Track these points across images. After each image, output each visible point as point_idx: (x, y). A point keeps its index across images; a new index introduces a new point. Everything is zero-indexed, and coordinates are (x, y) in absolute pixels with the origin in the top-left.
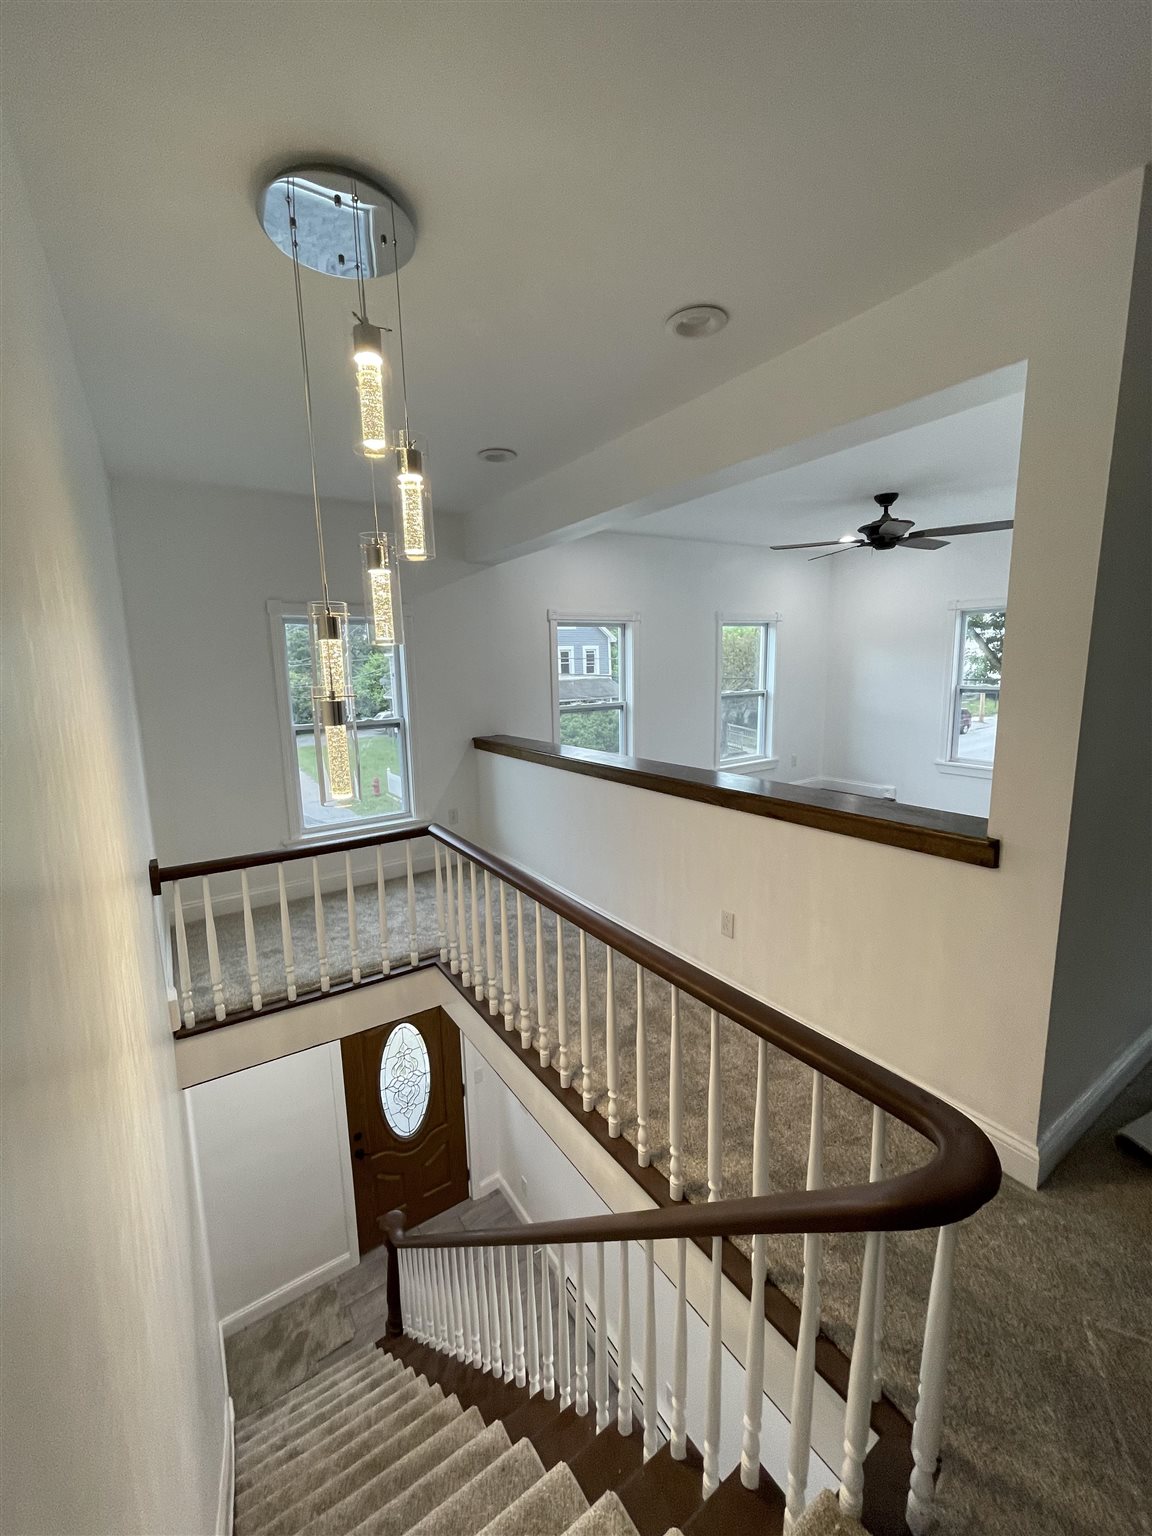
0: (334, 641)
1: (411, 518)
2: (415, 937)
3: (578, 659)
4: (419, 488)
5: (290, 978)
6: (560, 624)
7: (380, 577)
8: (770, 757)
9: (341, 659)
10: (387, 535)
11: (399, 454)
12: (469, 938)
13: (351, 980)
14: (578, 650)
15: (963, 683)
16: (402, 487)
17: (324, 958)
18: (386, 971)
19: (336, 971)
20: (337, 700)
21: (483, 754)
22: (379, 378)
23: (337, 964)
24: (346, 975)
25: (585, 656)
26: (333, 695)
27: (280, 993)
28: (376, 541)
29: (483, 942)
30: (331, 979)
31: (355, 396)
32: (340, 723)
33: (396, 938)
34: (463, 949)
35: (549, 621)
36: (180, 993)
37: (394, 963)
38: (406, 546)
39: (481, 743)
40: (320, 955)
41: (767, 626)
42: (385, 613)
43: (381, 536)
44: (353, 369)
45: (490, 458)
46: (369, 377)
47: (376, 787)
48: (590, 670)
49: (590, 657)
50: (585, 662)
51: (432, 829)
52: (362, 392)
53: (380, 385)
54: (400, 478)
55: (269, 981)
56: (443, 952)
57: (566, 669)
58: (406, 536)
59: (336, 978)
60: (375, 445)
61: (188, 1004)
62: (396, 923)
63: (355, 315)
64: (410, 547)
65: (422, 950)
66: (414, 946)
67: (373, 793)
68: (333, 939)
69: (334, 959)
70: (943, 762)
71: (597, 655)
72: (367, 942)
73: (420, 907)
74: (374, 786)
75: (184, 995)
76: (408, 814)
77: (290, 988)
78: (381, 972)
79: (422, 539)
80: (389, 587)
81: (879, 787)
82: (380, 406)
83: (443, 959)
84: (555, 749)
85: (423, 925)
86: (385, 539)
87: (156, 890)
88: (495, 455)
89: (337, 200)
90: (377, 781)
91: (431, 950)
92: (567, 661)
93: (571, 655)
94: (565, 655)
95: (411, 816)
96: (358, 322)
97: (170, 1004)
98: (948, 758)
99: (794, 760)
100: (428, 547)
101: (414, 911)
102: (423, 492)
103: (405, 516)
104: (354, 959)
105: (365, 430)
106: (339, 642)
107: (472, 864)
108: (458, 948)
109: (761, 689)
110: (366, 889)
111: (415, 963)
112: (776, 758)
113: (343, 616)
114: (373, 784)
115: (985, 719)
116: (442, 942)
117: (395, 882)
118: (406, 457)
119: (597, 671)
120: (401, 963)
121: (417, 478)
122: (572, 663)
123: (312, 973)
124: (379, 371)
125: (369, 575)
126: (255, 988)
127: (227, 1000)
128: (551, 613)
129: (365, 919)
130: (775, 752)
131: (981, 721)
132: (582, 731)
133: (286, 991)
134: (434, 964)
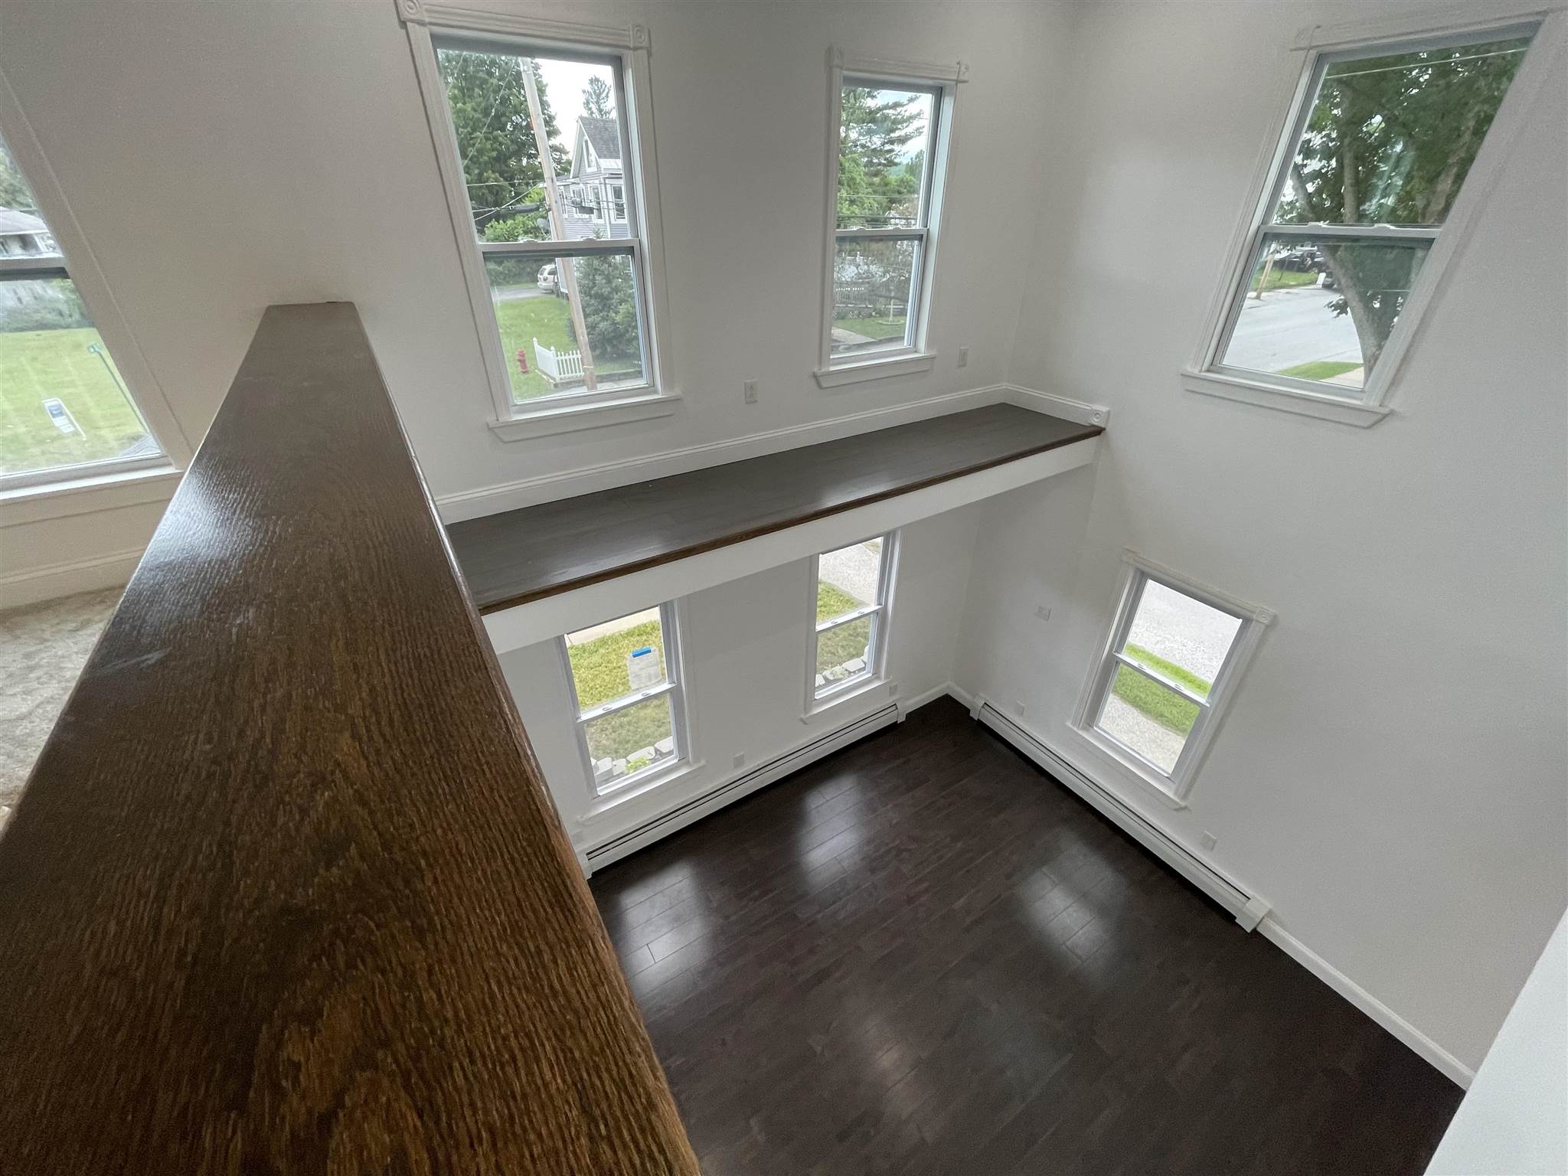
8: (923, 351)
15: (1275, 220)
41: (939, 93)
47: (522, 362)
67: (520, 369)
70: (1196, 371)
74: (520, 361)
81: (1082, 405)
90: (522, 355)
98: (1206, 365)
99: (963, 355)
109: (917, 226)
112: (933, 353)
114: (517, 358)
115: (1264, 294)
130: (930, 344)
131: (1258, 297)
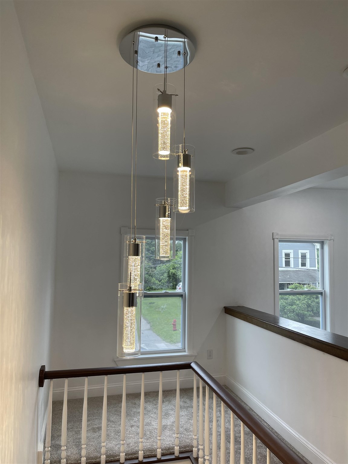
0: (136, 257)
1: (183, 190)
2: (178, 436)
3: (296, 258)
4: (188, 174)
5: (103, 450)
6: (280, 241)
7: (165, 223)
9: (139, 267)
10: (171, 200)
11: (179, 157)
12: (210, 442)
13: (138, 458)
14: (296, 253)
16: (179, 174)
17: (123, 441)
18: (159, 456)
19: (129, 450)
20: (133, 292)
21: (229, 317)
22: (169, 119)
23: (131, 445)
24: (135, 454)
25: (300, 257)
26: (130, 289)
27: (97, 458)
28: (165, 202)
29: (219, 447)
30: (126, 455)
31: (157, 128)
32: (132, 306)
33: (167, 433)
34: (207, 452)
35: (273, 239)
36: (44, 447)
37: (164, 451)
38: (179, 205)
39: (230, 311)
40: (122, 438)
42: (166, 242)
43: (167, 200)
44: (157, 115)
45: (239, 153)
46: (164, 119)
48: (304, 264)
49: (304, 257)
50: (300, 260)
51: (193, 365)
52: (160, 126)
53: (170, 123)
54: (179, 169)
55: (93, 448)
56: (195, 450)
57: (288, 264)
58: (179, 200)
59: (129, 454)
60: (164, 153)
61: (48, 455)
62: (168, 421)
63: (159, 90)
64: (181, 206)
65: (182, 445)
66: (177, 442)
68: (132, 426)
69: (130, 441)
71: (308, 256)
72: (151, 432)
73: (183, 413)
74: (173, 324)
75: (46, 449)
76: (183, 350)
77: (102, 457)
78: (156, 456)
79: (188, 202)
80: (169, 227)
82: (169, 133)
83: (195, 455)
84: (275, 320)
85: (185, 427)
86: (169, 201)
87: (41, 384)
88: (241, 151)
89: (156, 39)
90: (175, 321)
91: (188, 446)
92: (289, 259)
93: (292, 256)
94: (287, 255)
95: (185, 351)
96: (161, 93)
97: (39, 453)
100: (191, 206)
101: (179, 417)
102: (190, 176)
103: (180, 189)
104: (140, 444)
105: (160, 146)
106: (139, 258)
107: (214, 395)
108: (203, 450)
110: (151, 395)
111: (177, 454)
113: (143, 243)
116: (195, 443)
117: (169, 393)
118: (182, 158)
119: (308, 266)
120: (169, 452)
121: (188, 169)
122: (292, 260)
123: (116, 448)
124: (170, 116)
125: (160, 220)
126: (84, 452)
127: (68, 456)
128: (275, 235)
129: (152, 415)
132: (298, 302)
133: (100, 457)
134: (188, 458)
